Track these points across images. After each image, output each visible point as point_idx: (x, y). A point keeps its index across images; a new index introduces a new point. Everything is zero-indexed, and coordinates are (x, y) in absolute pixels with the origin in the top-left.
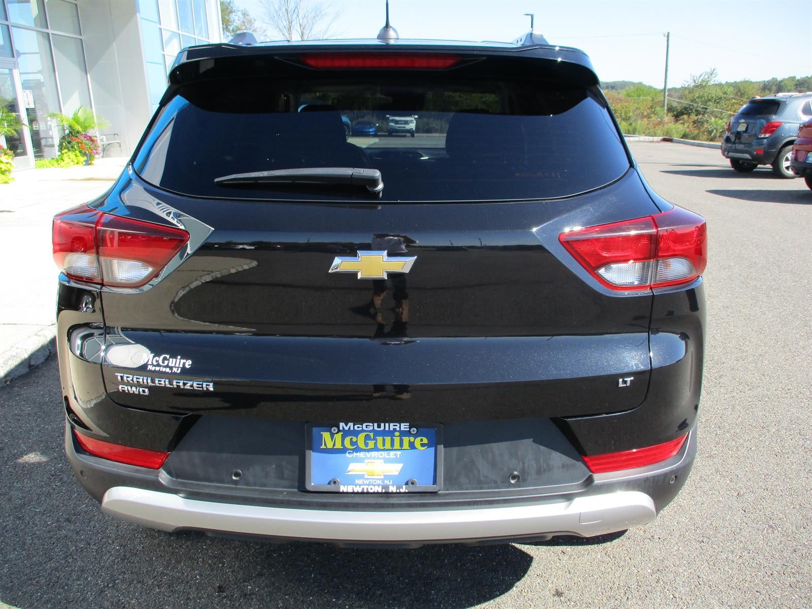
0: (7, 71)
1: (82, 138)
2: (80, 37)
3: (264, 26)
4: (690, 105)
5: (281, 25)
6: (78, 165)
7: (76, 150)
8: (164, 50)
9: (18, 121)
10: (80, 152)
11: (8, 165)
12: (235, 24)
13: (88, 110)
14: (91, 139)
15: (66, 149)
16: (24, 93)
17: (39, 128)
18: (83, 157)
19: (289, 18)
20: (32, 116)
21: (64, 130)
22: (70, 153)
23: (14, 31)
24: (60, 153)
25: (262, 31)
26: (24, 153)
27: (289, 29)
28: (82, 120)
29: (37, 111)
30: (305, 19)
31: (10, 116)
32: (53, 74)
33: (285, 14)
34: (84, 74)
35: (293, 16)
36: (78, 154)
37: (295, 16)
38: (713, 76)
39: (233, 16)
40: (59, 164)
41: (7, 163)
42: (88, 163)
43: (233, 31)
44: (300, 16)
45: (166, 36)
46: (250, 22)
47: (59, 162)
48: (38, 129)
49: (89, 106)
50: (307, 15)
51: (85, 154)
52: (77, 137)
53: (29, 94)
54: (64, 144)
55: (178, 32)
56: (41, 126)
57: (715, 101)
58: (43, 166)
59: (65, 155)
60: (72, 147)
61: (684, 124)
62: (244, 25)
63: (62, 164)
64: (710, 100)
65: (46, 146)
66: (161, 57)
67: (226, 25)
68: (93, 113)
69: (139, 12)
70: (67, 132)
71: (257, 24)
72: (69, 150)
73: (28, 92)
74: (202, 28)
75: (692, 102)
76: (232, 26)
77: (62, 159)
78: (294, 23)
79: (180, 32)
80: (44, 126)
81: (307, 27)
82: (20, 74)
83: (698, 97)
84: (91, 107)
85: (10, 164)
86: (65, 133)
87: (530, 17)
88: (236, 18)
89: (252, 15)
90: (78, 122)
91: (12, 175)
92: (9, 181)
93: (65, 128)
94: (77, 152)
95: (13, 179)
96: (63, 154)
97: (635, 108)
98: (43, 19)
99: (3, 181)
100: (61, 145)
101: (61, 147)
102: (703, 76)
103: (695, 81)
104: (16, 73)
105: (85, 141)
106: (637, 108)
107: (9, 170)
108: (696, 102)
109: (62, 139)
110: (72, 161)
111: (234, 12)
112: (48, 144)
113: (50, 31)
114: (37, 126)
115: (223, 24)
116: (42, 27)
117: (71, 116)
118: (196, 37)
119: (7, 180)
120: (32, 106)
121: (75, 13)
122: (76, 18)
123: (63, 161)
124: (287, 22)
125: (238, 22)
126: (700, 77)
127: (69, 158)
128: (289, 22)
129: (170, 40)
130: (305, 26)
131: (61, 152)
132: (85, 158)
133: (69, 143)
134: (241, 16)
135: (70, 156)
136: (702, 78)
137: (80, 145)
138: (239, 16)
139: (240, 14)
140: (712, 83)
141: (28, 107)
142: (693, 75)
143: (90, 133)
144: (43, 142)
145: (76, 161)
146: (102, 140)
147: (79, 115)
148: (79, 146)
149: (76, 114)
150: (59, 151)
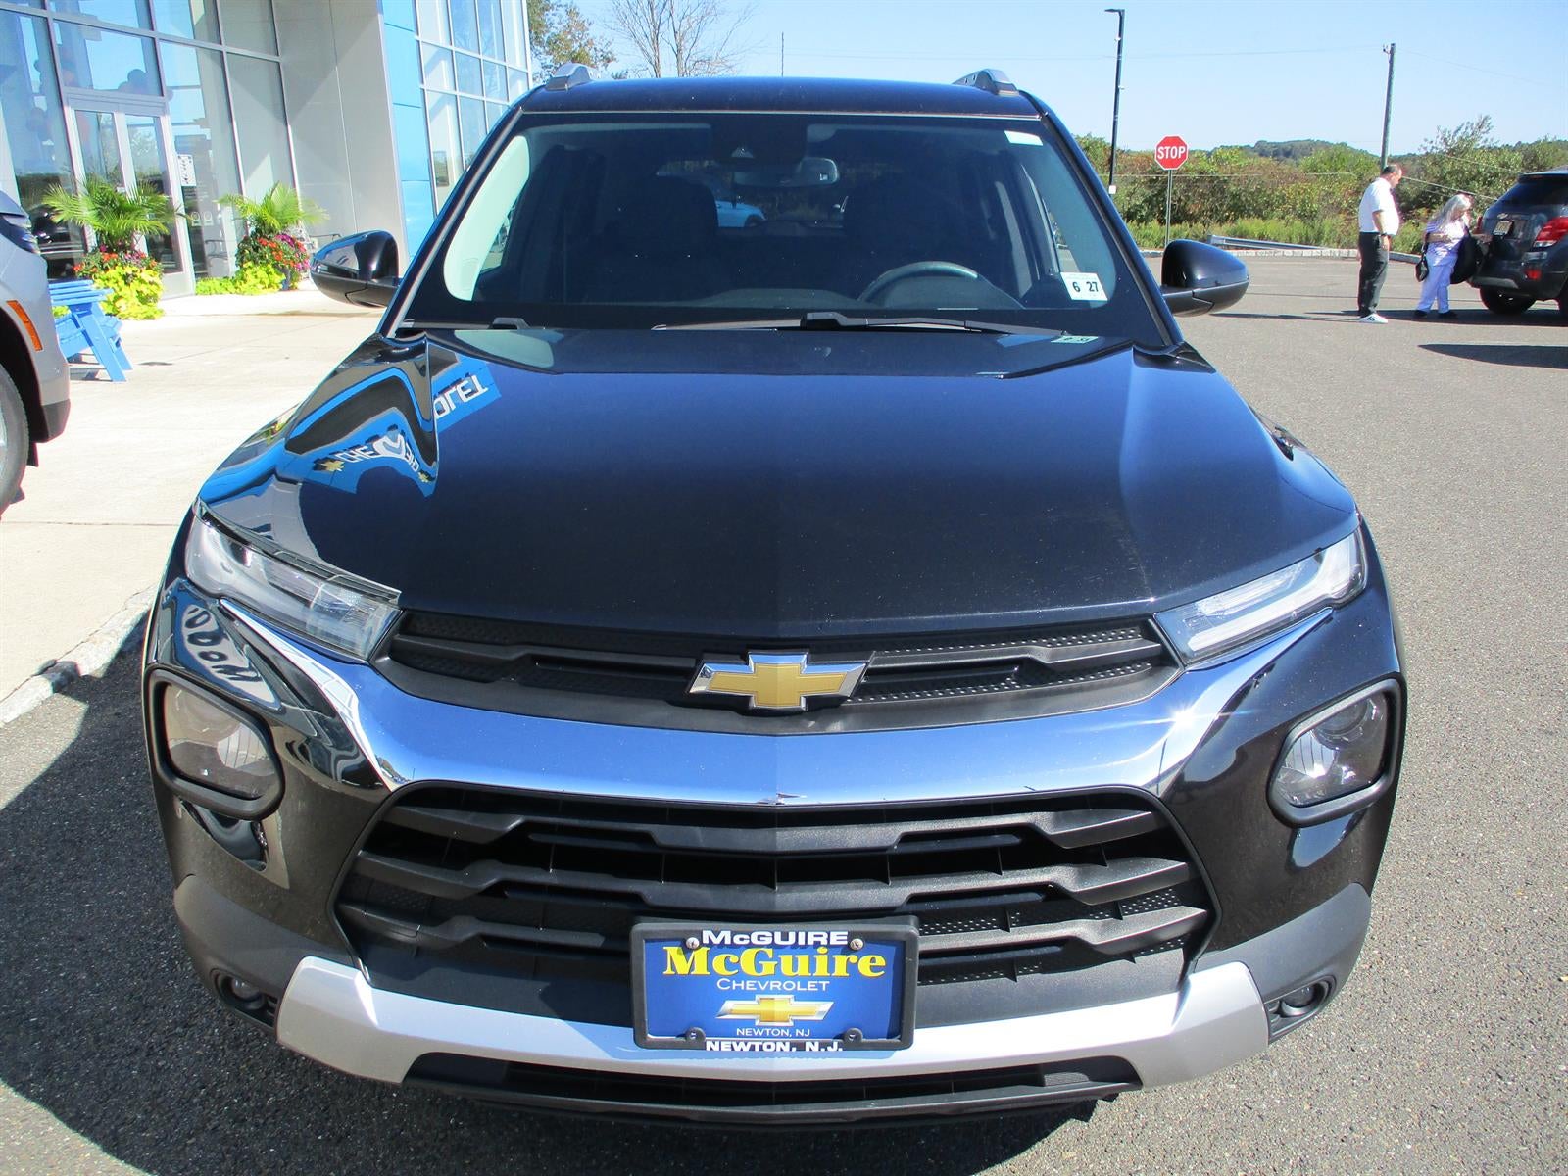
0: (150, 120)
1: (280, 241)
2: (276, 59)
3: (608, 35)
4: (1434, 188)
5: (639, 33)
6: (272, 289)
7: (267, 262)
8: (423, 82)
9: (169, 209)
10: (275, 266)
11: (153, 287)
12: (553, 30)
13: (290, 190)
14: (293, 242)
15: (249, 260)
16: (180, 161)
17: (202, 222)
18: (280, 275)
19: (655, 18)
20: (190, 202)
21: (245, 227)
22: (257, 268)
23: (162, 47)
24: (238, 268)
25: (604, 44)
26: (178, 268)
27: (655, 41)
28: (278, 207)
29: (198, 193)
30: (686, 19)
31: (157, 200)
32: (229, 125)
33: (647, 11)
34: (282, 125)
35: (663, 16)
36: (272, 270)
37: (666, 14)
38: (1483, 130)
39: (550, 16)
40: (236, 288)
41: (151, 283)
42: (288, 286)
43: (549, 43)
44: (675, 15)
45: (427, 54)
46: (581, 26)
47: (238, 283)
48: (199, 225)
49: (291, 184)
50: (688, 12)
51: (283, 270)
52: (269, 239)
53: (187, 162)
54: (247, 252)
55: (450, 47)
56: (205, 221)
57: (1485, 179)
58: (209, 292)
59: (249, 272)
60: (261, 257)
61: (1418, 225)
62: (570, 33)
63: (244, 287)
64: (1473, 179)
65: (213, 255)
66: (419, 94)
67: (536, 33)
68: (296, 196)
69: (382, 12)
70: (252, 230)
71: (593, 32)
72: (255, 262)
73: (184, 157)
74: (491, 38)
75: (1438, 182)
76: (547, 35)
77: (242, 279)
78: (662, 29)
79: (452, 48)
80: (211, 219)
81: (687, 37)
82: (174, 124)
83: (1449, 173)
84: (294, 186)
85: (156, 285)
86: (247, 233)
87: (1117, 13)
88: (556, 19)
89: (585, 14)
90: (272, 212)
91: (160, 305)
92: (155, 315)
93: (249, 223)
94: (270, 266)
95: (161, 311)
96: (245, 269)
97: (1323, 193)
98: (213, 25)
99: (145, 315)
100: (241, 253)
101: (241, 256)
102: (1463, 130)
103: (1445, 140)
104: (166, 122)
105: (284, 246)
106: (1329, 194)
107: (155, 294)
108: (1446, 183)
109: (242, 242)
110: (261, 283)
111: (552, 8)
112: (216, 252)
113: (224, 48)
114: (198, 220)
115: (530, 31)
116: (210, 40)
117: (260, 201)
118: (481, 56)
119: (152, 313)
120: (192, 183)
121: (268, 17)
122: (270, 25)
123: (245, 281)
124: (651, 26)
125: (559, 26)
126: (1457, 132)
127: (256, 277)
128: (654, 27)
129: (434, 61)
130: (684, 33)
131: (241, 266)
132: (284, 277)
133: (256, 249)
134: (565, 17)
135: (257, 273)
136: (1460, 134)
137: (274, 253)
138: (561, 16)
139: (562, 11)
140: (1480, 143)
141: (185, 185)
142: (1442, 129)
143: (293, 232)
144: (208, 249)
145: (267, 282)
146: (311, 245)
147: (273, 198)
148: (272, 255)
149: (268, 198)
150: (237, 265)
